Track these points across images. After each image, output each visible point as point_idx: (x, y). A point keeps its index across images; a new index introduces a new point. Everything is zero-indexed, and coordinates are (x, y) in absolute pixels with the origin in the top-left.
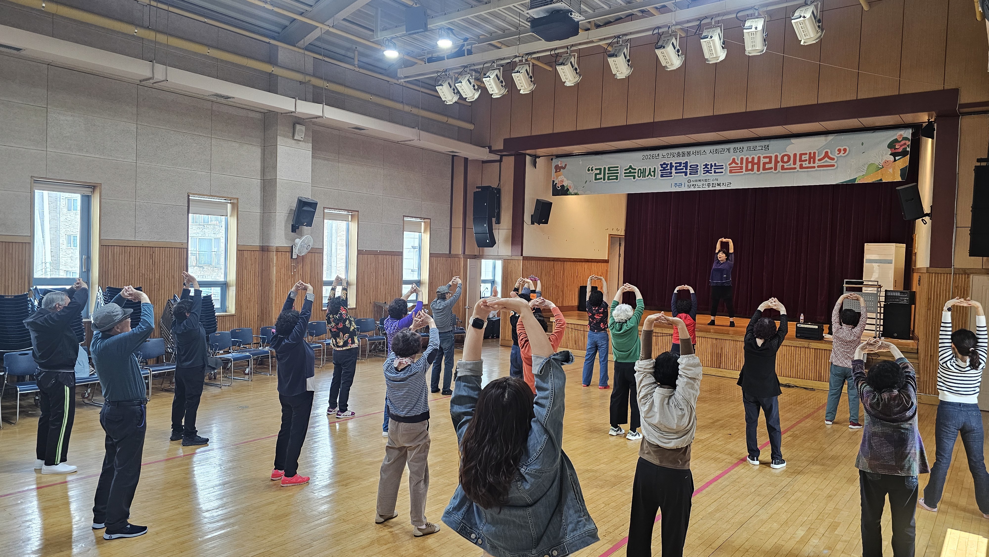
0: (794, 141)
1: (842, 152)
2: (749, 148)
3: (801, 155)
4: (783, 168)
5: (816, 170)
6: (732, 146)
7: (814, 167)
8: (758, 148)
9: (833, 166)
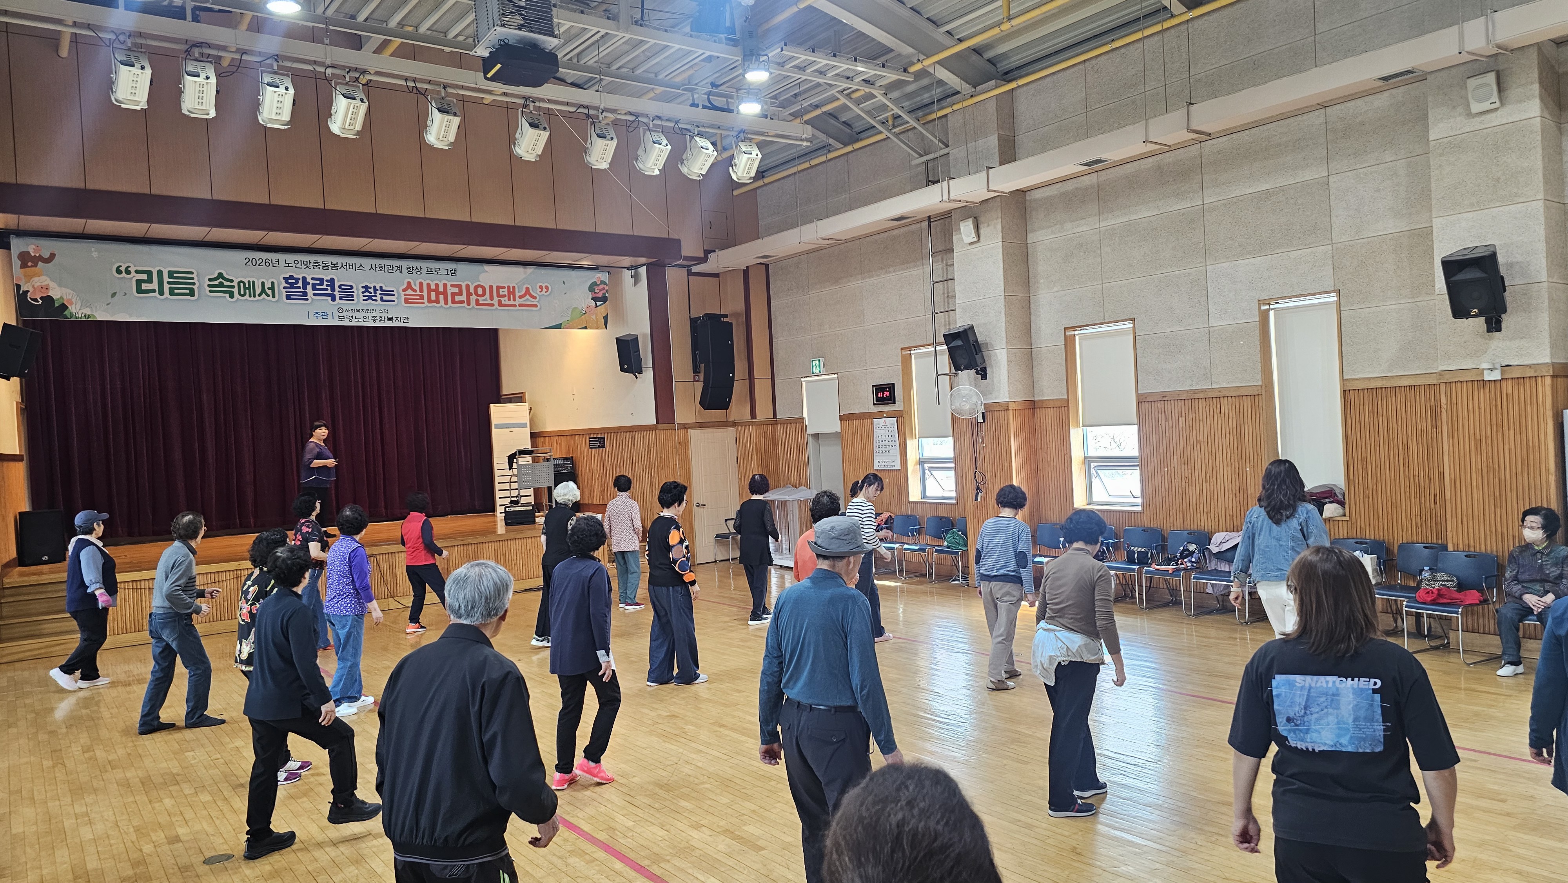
0: (488, 268)
1: (545, 290)
2: (429, 270)
3: (498, 288)
4: (478, 303)
5: (518, 310)
6: (404, 263)
7: (515, 306)
8: (442, 271)
9: (536, 306)
